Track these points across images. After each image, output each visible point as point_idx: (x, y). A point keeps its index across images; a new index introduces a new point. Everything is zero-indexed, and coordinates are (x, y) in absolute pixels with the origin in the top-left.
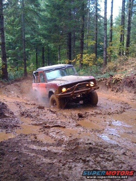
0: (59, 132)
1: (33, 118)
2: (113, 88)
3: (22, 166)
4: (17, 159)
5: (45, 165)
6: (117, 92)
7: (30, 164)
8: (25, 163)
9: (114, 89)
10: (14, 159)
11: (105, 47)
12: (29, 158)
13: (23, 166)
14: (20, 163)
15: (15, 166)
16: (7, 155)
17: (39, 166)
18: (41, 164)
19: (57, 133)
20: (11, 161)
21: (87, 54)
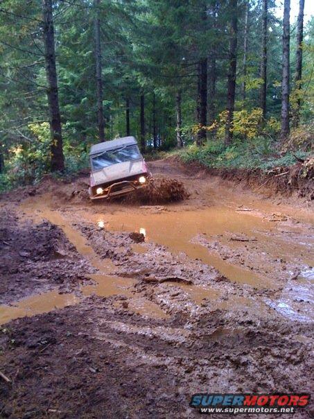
0: (177, 294)
1: (118, 260)
2: (304, 189)
3: (94, 371)
4: (82, 354)
5: (147, 369)
6: (312, 198)
7: (113, 367)
8: (102, 364)
9: (305, 192)
10: (77, 354)
11: (284, 92)
12: (111, 351)
13: (97, 371)
14: (89, 363)
15: (78, 370)
16: (62, 345)
17: (133, 371)
18: (138, 367)
19: (174, 296)
20: (70, 358)
21: (243, 111)
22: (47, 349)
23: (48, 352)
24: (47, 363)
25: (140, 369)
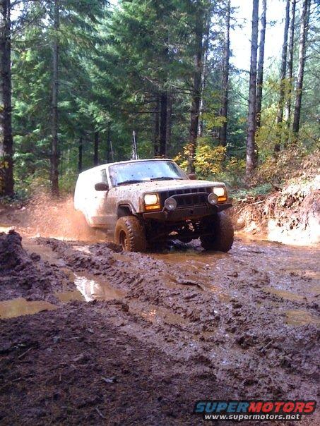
0: (193, 297)
2: (282, 218)
3: (111, 381)
4: (85, 360)
5: (187, 380)
6: (292, 228)
7: (137, 376)
8: (119, 373)
9: (283, 221)
10: (76, 360)
12: (125, 358)
13: (115, 381)
14: (100, 371)
15: (84, 381)
16: (49, 350)
17: (168, 382)
18: (173, 377)
19: (188, 298)
20: (65, 366)
21: (206, 147)
22: (27, 355)
23: (30, 359)
24: (32, 372)
25: (176, 381)
